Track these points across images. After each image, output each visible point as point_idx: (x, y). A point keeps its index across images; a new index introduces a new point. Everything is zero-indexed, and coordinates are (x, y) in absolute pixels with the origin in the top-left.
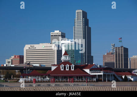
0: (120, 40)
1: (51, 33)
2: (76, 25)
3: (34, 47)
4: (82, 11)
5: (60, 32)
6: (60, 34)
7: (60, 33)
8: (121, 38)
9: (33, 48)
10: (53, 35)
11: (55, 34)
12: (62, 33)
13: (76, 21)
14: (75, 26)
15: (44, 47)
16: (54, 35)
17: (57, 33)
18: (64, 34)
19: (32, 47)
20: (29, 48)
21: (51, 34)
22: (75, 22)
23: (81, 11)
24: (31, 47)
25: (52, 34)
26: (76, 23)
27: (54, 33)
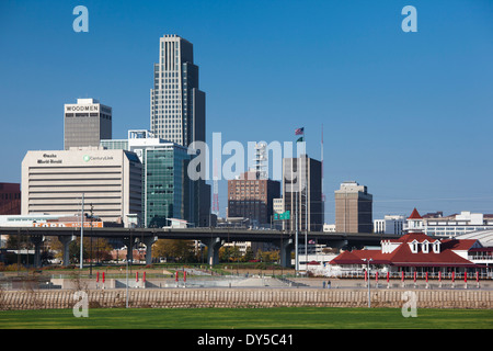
0: (300, 136)
1: (66, 106)
2: (160, 84)
3: (54, 159)
4: (181, 41)
5: (98, 105)
6: (98, 111)
7: (96, 108)
8: (302, 129)
9: (52, 162)
10: (71, 115)
11: (80, 112)
12: (102, 108)
13: (160, 72)
14: (157, 87)
15: (87, 158)
16: (77, 115)
17: (87, 108)
18: (109, 110)
19: (49, 159)
20: (39, 162)
21: (66, 111)
22: (157, 75)
23: (178, 39)
24: (44, 159)
25: (69, 109)
26: (160, 79)
27: (75, 105)
